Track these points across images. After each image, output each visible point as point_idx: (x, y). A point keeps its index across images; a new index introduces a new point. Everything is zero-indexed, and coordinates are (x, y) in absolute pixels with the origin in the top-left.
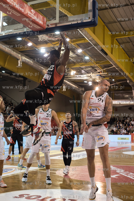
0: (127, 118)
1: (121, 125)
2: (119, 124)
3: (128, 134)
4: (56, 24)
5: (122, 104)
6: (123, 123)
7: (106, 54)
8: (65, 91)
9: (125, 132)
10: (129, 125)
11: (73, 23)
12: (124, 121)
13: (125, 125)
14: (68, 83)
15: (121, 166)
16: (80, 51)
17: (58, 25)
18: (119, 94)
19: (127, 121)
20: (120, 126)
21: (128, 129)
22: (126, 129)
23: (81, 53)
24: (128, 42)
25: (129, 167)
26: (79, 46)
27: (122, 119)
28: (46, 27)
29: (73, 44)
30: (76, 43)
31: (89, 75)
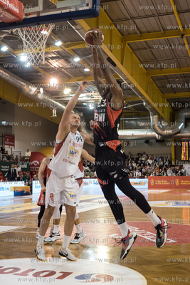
0: (142, 155)
1: (134, 165)
2: (131, 163)
3: (144, 178)
4: (38, 13)
5: (136, 136)
6: (136, 163)
7: (114, 64)
8: (55, 118)
9: (140, 174)
10: (145, 165)
11: (64, 11)
12: (138, 159)
13: (140, 165)
14: (60, 105)
15: (134, 223)
16: (77, 59)
17: (41, 15)
18: (131, 122)
19: (143, 159)
20: (132, 166)
21: (143, 170)
22: (141, 171)
23: (79, 63)
24: (145, 48)
25: (145, 224)
26: (76, 52)
27: (135, 157)
28: (24, 17)
29: (66, 49)
30: (72, 48)
31: (90, 94)
